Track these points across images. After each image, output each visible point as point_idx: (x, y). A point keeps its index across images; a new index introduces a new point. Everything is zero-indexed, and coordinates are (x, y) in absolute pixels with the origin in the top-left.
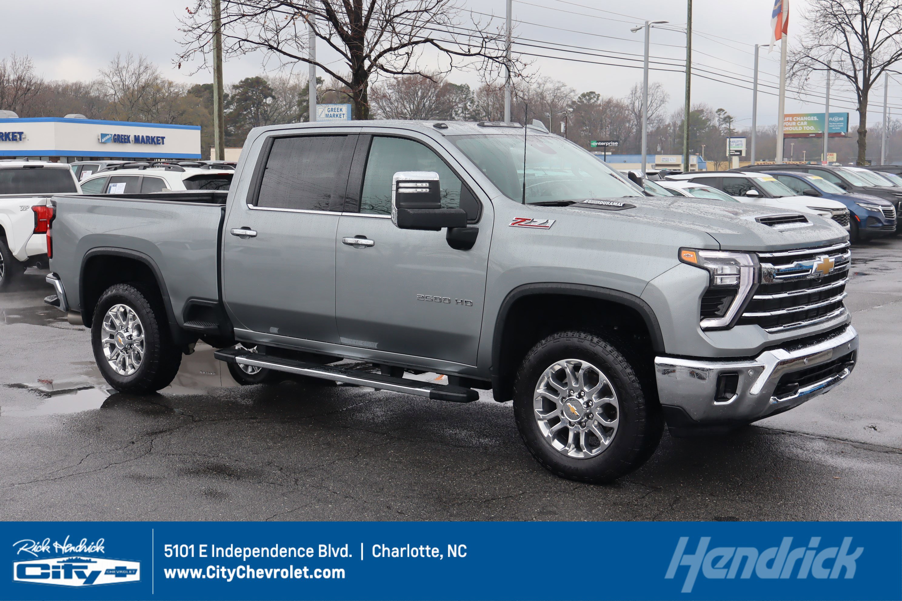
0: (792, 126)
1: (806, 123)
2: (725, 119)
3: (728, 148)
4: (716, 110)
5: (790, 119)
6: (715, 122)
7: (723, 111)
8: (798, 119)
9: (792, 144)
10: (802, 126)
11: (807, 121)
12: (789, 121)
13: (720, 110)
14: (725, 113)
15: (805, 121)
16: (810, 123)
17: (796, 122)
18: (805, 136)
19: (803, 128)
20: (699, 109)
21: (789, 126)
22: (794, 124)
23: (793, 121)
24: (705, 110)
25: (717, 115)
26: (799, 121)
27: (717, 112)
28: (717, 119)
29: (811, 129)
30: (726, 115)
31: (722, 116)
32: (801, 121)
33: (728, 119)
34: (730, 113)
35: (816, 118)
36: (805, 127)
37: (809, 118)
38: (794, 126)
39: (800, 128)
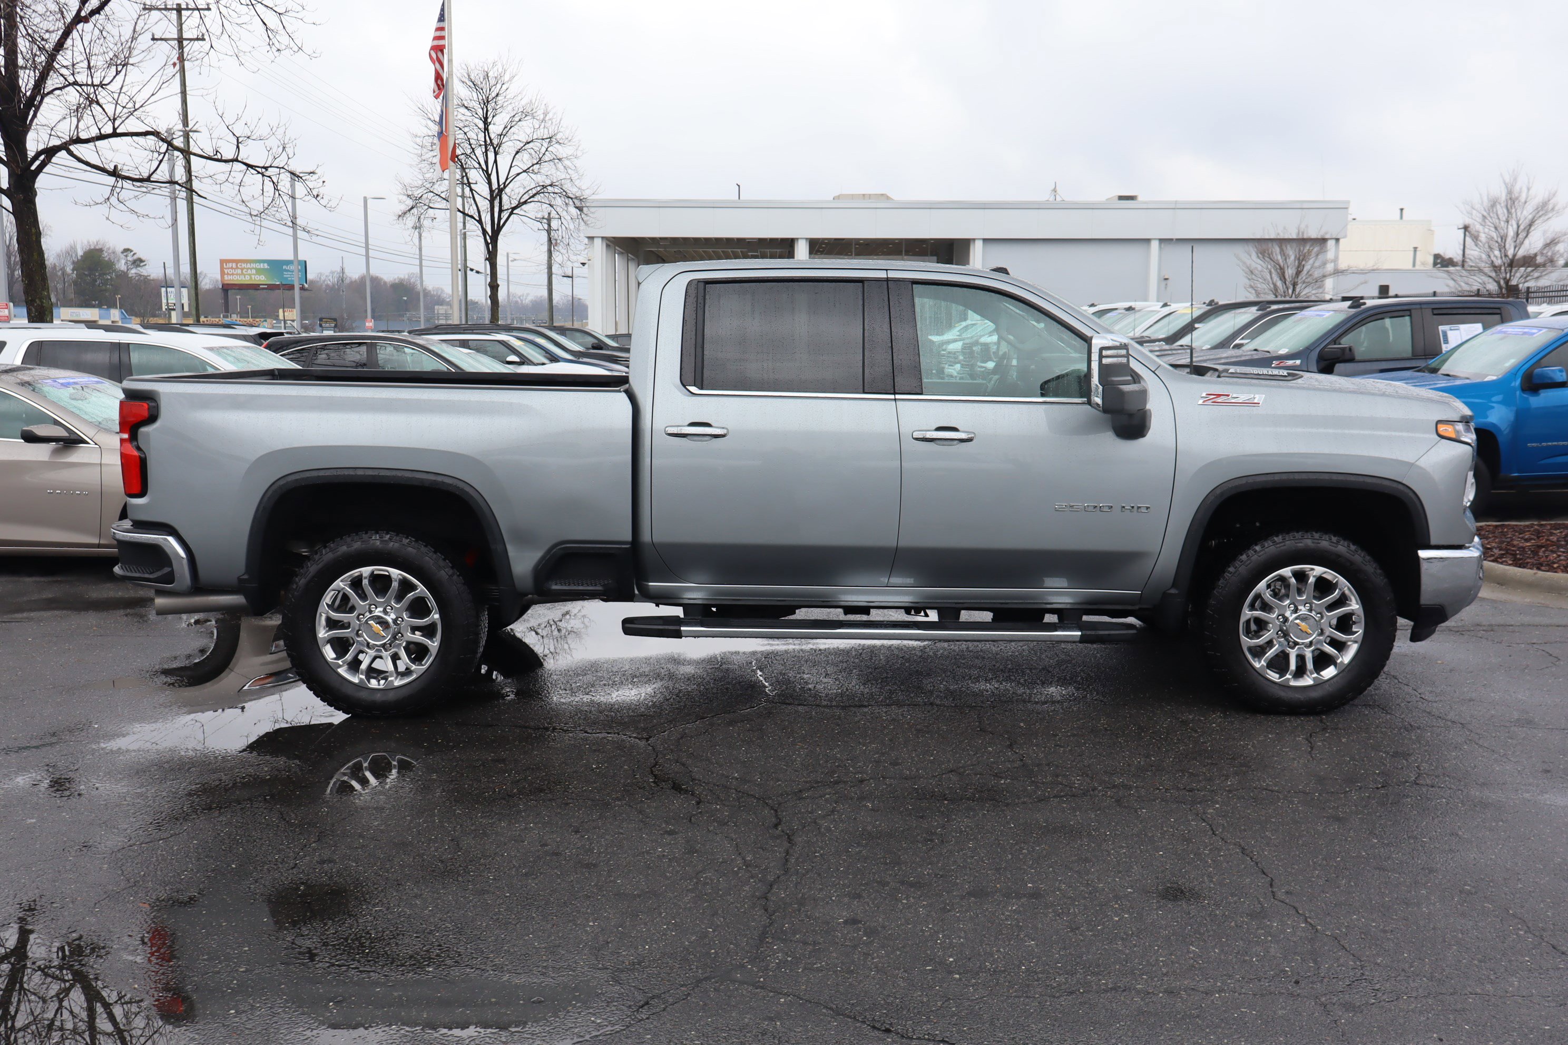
0: (237, 274)
1: (254, 271)
2: (134, 262)
3: (164, 301)
4: (121, 249)
5: (234, 265)
6: (122, 266)
7: (131, 251)
8: (244, 265)
9: (238, 297)
10: (250, 275)
11: (256, 269)
12: (232, 268)
13: (127, 250)
14: (134, 254)
15: (253, 268)
16: (259, 271)
17: (242, 269)
18: (255, 287)
19: (251, 278)
20: (97, 248)
21: (233, 274)
22: (239, 271)
23: (237, 268)
24: (105, 249)
25: (122, 256)
26: (244, 268)
27: (122, 253)
28: (123, 262)
29: (261, 279)
30: (135, 257)
31: (130, 258)
32: (248, 269)
33: (138, 262)
34: (140, 254)
35: (266, 266)
36: (253, 276)
37: (258, 266)
38: (240, 275)
39: (248, 278)
